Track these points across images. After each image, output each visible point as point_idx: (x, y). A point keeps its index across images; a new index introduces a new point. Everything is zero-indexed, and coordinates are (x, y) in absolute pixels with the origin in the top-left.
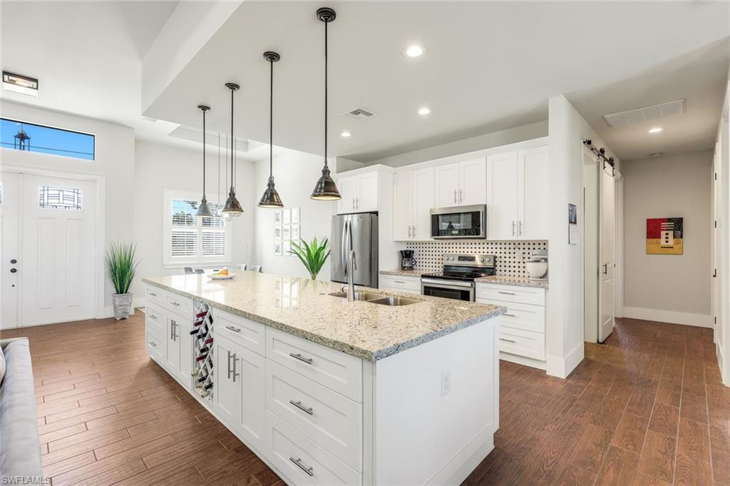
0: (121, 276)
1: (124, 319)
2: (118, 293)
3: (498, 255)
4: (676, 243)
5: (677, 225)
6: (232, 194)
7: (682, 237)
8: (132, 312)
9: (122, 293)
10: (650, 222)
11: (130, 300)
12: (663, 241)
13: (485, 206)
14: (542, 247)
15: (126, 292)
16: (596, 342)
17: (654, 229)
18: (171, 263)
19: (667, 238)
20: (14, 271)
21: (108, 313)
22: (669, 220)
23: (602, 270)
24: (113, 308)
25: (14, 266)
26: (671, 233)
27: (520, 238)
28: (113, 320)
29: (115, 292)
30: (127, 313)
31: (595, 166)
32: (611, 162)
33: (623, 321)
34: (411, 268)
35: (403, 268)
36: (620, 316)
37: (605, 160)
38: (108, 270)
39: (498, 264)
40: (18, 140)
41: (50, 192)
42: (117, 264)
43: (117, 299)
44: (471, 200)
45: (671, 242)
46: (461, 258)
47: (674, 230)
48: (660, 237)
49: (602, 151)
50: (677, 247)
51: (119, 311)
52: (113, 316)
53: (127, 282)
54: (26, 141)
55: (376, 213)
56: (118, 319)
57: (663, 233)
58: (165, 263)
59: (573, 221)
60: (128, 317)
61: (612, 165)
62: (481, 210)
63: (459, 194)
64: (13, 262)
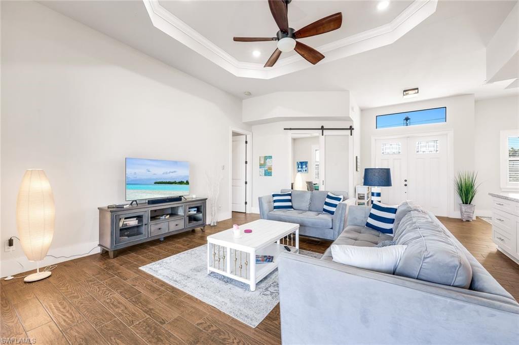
0: (466, 193)
1: (468, 221)
2: (464, 203)
8: (474, 218)
9: (466, 203)
11: (473, 209)
15: (470, 204)
18: (508, 187)
20: (406, 185)
21: (457, 215)
24: (460, 212)
25: (406, 183)
28: (461, 221)
29: (461, 202)
30: (471, 218)
38: (456, 188)
40: (405, 121)
41: (422, 144)
42: (463, 184)
43: (463, 207)
51: (465, 216)
52: (460, 218)
53: (470, 198)
54: (408, 121)
56: (464, 220)
58: (501, 187)
60: (471, 220)
64: (406, 181)
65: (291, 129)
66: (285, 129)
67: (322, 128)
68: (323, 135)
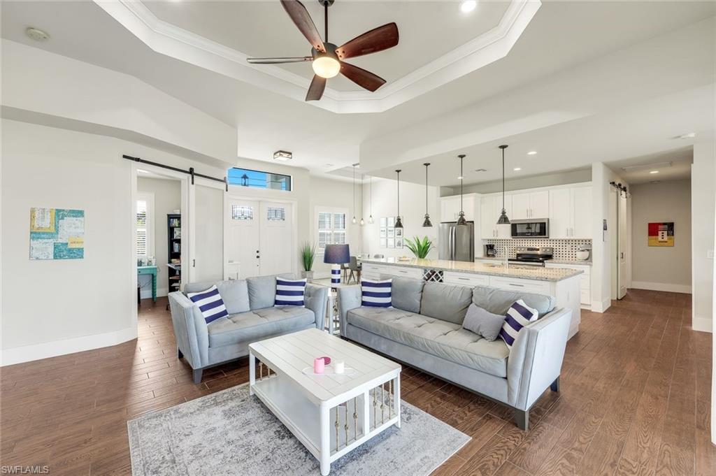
3: (555, 247)
4: (669, 239)
5: (670, 227)
6: (427, 218)
7: (673, 235)
10: (650, 225)
12: (660, 238)
13: (548, 219)
14: (588, 243)
16: (616, 299)
17: (653, 230)
19: (662, 235)
20: (258, 257)
22: (664, 224)
23: (620, 256)
25: (258, 254)
26: (666, 233)
27: (572, 238)
29: (305, 270)
31: (615, 194)
32: (625, 189)
33: (631, 290)
34: (493, 256)
35: (488, 255)
36: (629, 287)
37: (621, 189)
39: (554, 252)
44: (538, 215)
45: (666, 238)
46: (529, 249)
47: (668, 231)
48: (658, 235)
49: (620, 185)
50: (669, 241)
55: (473, 222)
57: (660, 233)
59: (605, 229)
61: (625, 191)
62: (546, 222)
63: (529, 212)
64: (258, 252)
65: (138, 160)
66: (125, 157)
67: (191, 171)
68: (193, 183)
